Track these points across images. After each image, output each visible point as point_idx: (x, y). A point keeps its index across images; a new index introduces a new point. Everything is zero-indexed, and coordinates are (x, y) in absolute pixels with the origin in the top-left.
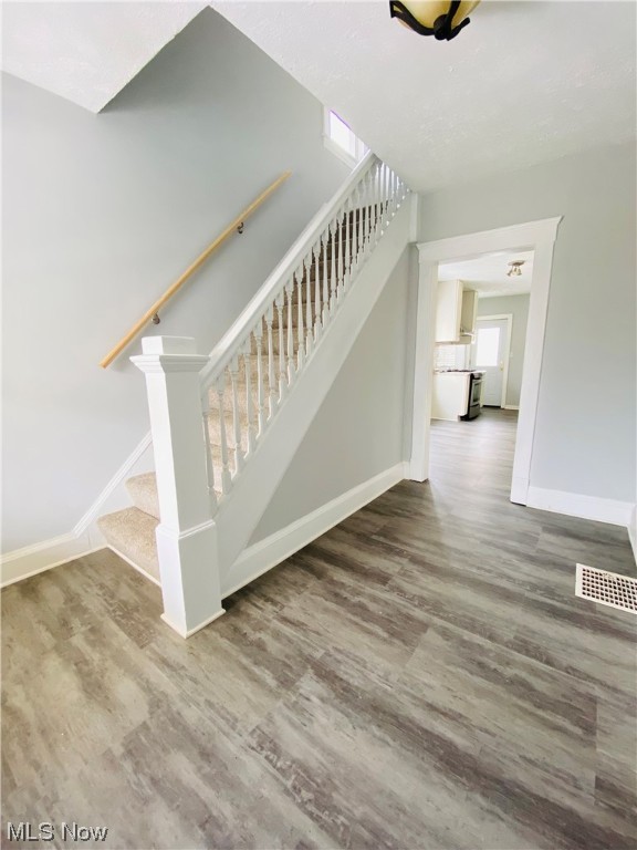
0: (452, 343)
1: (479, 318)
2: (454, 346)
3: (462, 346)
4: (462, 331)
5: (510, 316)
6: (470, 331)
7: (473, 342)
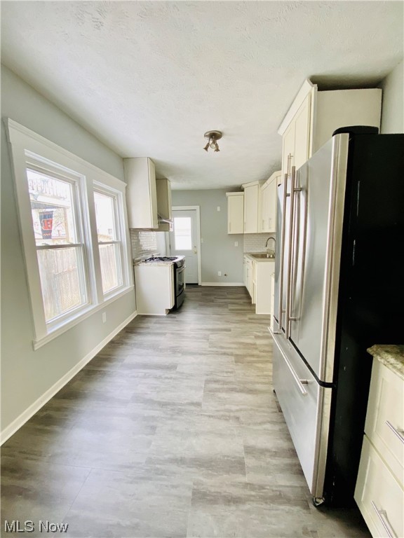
0: (152, 230)
1: (174, 208)
2: (155, 233)
3: (161, 234)
4: (159, 217)
5: (197, 208)
6: (167, 218)
7: (171, 230)
